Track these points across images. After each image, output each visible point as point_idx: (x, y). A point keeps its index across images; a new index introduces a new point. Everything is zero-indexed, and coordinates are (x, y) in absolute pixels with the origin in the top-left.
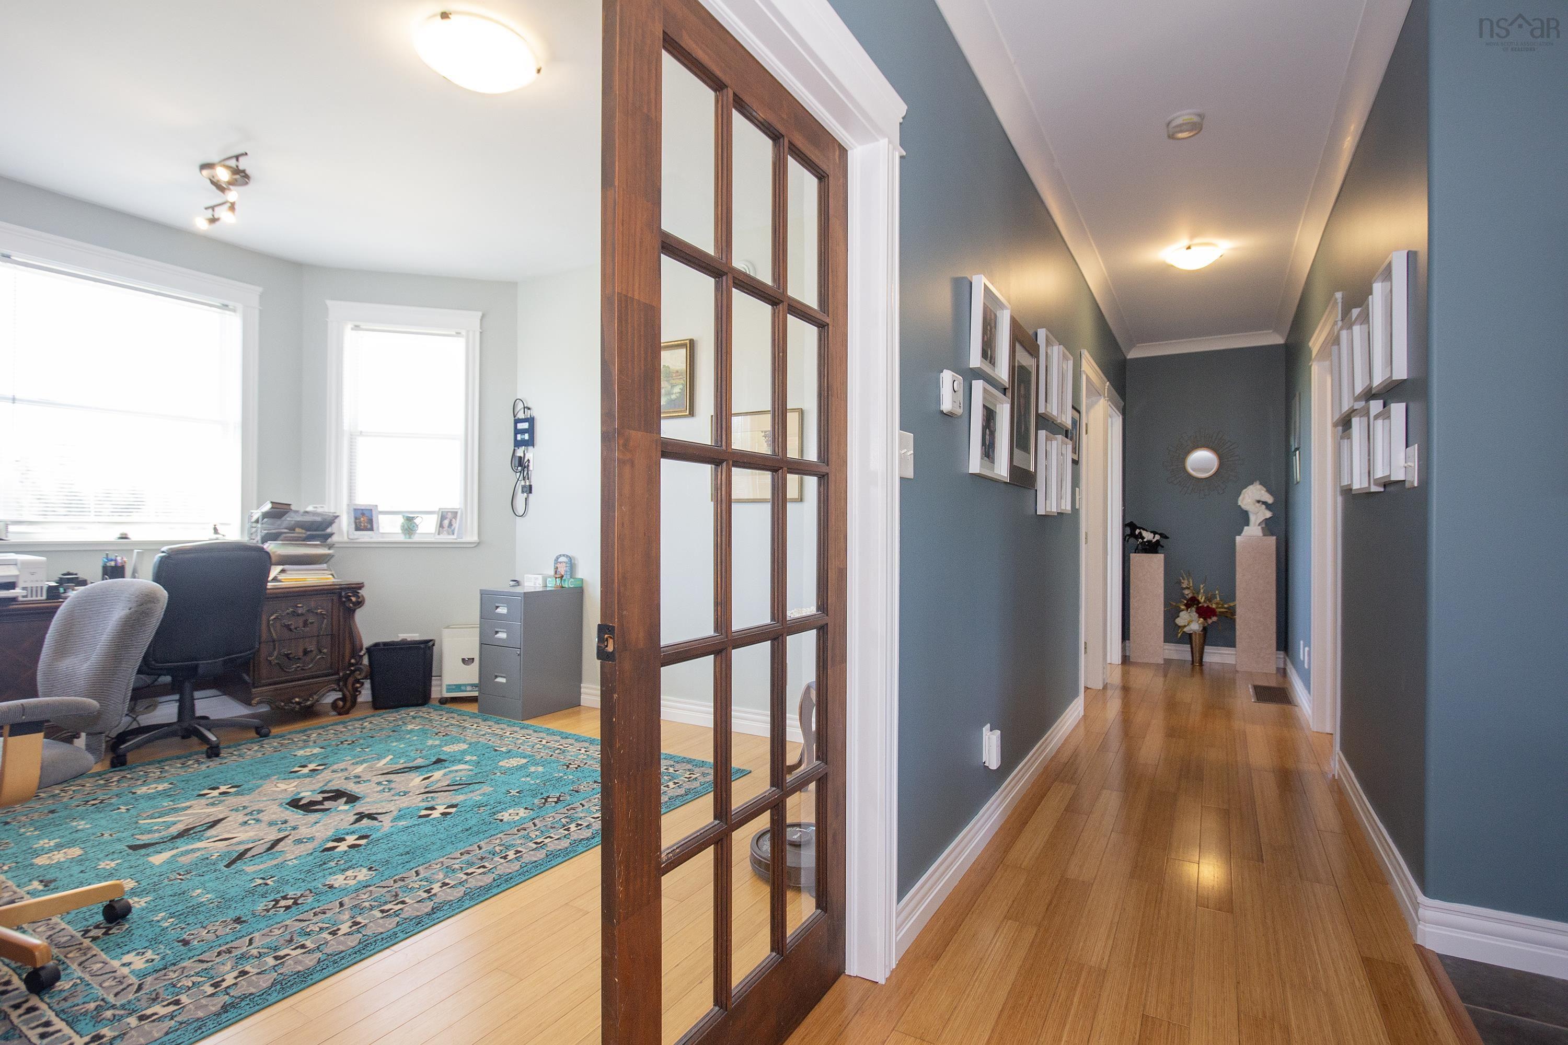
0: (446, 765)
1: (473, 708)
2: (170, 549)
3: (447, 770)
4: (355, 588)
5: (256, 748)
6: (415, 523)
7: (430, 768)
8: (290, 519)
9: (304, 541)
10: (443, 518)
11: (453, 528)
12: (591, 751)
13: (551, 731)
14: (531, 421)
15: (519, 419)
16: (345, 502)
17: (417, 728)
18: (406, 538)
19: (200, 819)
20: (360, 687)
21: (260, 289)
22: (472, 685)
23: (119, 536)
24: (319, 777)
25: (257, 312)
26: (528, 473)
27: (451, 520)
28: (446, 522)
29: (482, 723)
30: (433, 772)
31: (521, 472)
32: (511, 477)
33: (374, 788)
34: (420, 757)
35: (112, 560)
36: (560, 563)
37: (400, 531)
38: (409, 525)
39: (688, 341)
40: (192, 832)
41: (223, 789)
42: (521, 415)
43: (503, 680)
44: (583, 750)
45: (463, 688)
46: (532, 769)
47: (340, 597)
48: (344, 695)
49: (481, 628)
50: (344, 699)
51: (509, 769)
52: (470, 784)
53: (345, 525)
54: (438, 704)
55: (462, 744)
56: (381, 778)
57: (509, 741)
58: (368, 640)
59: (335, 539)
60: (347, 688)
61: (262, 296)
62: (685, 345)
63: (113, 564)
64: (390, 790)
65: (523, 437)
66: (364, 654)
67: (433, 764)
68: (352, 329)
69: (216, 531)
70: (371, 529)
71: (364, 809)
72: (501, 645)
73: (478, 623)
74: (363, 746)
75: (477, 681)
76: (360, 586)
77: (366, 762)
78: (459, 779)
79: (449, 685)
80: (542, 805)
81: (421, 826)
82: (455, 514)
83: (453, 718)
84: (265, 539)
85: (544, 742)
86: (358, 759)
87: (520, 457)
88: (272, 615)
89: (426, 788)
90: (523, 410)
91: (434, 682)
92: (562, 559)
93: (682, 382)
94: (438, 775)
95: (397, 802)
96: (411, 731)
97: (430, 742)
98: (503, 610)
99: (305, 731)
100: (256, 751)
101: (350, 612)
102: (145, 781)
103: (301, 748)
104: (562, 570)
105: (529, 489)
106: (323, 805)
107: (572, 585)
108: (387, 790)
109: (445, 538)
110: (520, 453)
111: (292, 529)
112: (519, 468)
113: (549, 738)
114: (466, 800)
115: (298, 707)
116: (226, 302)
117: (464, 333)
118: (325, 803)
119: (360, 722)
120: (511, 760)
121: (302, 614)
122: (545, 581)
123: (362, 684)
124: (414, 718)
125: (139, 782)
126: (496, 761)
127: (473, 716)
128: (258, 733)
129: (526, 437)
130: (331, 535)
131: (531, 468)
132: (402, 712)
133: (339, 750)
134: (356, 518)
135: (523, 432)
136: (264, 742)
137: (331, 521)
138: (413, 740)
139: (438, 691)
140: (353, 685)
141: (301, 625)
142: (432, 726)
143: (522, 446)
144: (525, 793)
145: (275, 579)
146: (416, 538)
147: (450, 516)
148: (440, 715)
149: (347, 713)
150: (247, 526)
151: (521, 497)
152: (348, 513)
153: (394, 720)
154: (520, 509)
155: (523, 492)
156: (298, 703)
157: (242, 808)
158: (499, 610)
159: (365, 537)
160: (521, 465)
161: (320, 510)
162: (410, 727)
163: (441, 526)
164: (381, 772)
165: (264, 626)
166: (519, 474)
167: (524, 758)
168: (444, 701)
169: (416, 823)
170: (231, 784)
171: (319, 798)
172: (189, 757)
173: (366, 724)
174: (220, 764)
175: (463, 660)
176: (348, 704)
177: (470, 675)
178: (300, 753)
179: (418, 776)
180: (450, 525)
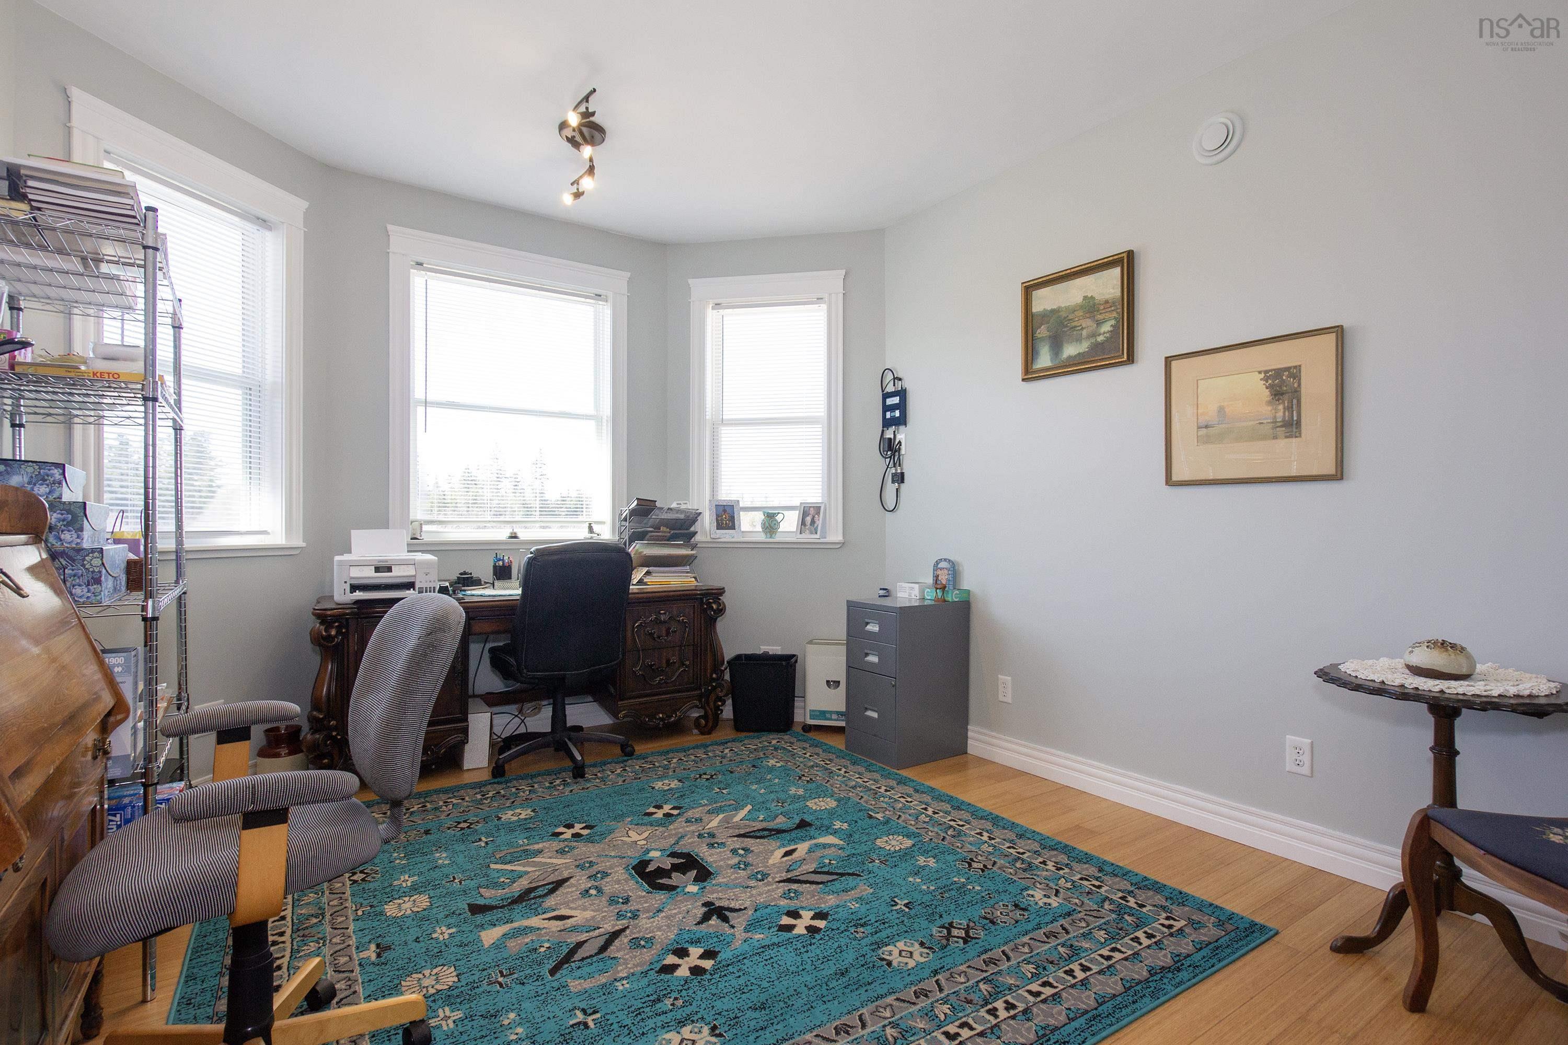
0: (812, 833)
1: (838, 742)
2: (537, 550)
3: (814, 842)
4: (716, 594)
5: (619, 771)
6: (776, 520)
7: (793, 834)
8: (655, 516)
9: (668, 540)
10: (805, 514)
11: (816, 525)
12: (998, 840)
13: (937, 793)
14: (902, 394)
15: (887, 393)
16: (708, 496)
17: (778, 765)
18: (767, 538)
19: (545, 875)
20: (722, 706)
21: (629, 274)
22: (838, 713)
23: (509, 535)
24: (672, 827)
25: (625, 299)
26: (899, 458)
27: (814, 517)
28: (809, 519)
29: (851, 767)
30: (796, 843)
31: (890, 457)
32: (878, 463)
33: (728, 859)
34: (781, 814)
35: (500, 560)
36: (941, 569)
37: (761, 530)
38: (771, 521)
39: (1125, 255)
40: (532, 895)
41: (577, 828)
42: (890, 389)
43: (875, 715)
44: (985, 837)
45: (828, 716)
46: (921, 861)
47: (702, 603)
48: (706, 712)
49: (848, 644)
50: (705, 717)
51: (890, 854)
52: (842, 875)
53: (707, 521)
54: (802, 732)
55: (829, 799)
56: (737, 843)
57: (886, 803)
58: (729, 651)
59: (698, 538)
60: (708, 705)
61: (630, 281)
62: (1121, 260)
63: (501, 563)
64: (747, 865)
65: (893, 414)
66: (726, 669)
67: (796, 828)
68: (713, 308)
69: (591, 530)
70: (733, 528)
71: (715, 895)
72: (871, 670)
73: (845, 638)
74: (722, 786)
75: (844, 710)
76: (721, 591)
77: (723, 812)
78: (827, 861)
79: (813, 711)
80: (944, 942)
81: (782, 949)
82: (818, 509)
83: (818, 754)
84: (632, 540)
85: (930, 812)
86: (714, 806)
87: (890, 439)
88: (636, 622)
89: (788, 871)
90: (892, 382)
91: (798, 703)
92: (943, 565)
93: (1115, 314)
94: (802, 848)
95: (754, 892)
96: (771, 769)
97: (793, 791)
98: (873, 628)
99: (668, 753)
100: (619, 775)
101: (712, 621)
102: (513, 802)
103: (660, 778)
104: (943, 578)
105: (900, 478)
106: (670, 878)
107: (956, 598)
108: (742, 866)
109: (807, 537)
110: (889, 434)
111: (657, 528)
112: (889, 453)
113: (936, 805)
114: (838, 906)
115: (661, 723)
116: (599, 292)
117: (826, 296)
118: (674, 875)
119: (721, 748)
120: (891, 837)
121: (665, 622)
122: (922, 592)
123: (724, 703)
124: (776, 749)
125: (508, 804)
126: (872, 837)
127: (840, 755)
128: (623, 751)
129: (897, 413)
130: (695, 533)
131: (903, 452)
132: (764, 738)
133: (696, 787)
134: (718, 516)
135: (893, 408)
136: (627, 764)
137: (693, 518)
138: (775, 785)
139: (801, 716)
140: (715, 702)
141: (664, 632)
142: (795, 764)
143: (891, 425)
144: (918, 909)
145: (641, 582)
146: (778, 538)
147: (812, 511)
148: (804, 749)
149: (709, 733)
150: (618, 525)
151: (891, 488)
152: (710, 510)
153: (755, 750)
154: (890, 502)
155: (893, 482)
156: (661, 719)
157: (587, 865)
158: (869, 627)
159: (726, 536)
160: (891, 449)
161: (683, 507)
162: (772, 762)
163: (803, 523)
164: (737, 832)
165: (629, 634)
166: (888, 460)
167: (908, 836)
168: (807, 728)
169: (775, 940)
170: (585, 822)
171: (667, 864)
172: (557, 773)
173: (727, 751)
174: (583, 789)
175: (828, 682)
176: (710, 724)
177: (836, 701)
178: (658, 785)
179: (779, 848)
180: (813, 522)
